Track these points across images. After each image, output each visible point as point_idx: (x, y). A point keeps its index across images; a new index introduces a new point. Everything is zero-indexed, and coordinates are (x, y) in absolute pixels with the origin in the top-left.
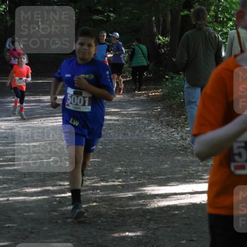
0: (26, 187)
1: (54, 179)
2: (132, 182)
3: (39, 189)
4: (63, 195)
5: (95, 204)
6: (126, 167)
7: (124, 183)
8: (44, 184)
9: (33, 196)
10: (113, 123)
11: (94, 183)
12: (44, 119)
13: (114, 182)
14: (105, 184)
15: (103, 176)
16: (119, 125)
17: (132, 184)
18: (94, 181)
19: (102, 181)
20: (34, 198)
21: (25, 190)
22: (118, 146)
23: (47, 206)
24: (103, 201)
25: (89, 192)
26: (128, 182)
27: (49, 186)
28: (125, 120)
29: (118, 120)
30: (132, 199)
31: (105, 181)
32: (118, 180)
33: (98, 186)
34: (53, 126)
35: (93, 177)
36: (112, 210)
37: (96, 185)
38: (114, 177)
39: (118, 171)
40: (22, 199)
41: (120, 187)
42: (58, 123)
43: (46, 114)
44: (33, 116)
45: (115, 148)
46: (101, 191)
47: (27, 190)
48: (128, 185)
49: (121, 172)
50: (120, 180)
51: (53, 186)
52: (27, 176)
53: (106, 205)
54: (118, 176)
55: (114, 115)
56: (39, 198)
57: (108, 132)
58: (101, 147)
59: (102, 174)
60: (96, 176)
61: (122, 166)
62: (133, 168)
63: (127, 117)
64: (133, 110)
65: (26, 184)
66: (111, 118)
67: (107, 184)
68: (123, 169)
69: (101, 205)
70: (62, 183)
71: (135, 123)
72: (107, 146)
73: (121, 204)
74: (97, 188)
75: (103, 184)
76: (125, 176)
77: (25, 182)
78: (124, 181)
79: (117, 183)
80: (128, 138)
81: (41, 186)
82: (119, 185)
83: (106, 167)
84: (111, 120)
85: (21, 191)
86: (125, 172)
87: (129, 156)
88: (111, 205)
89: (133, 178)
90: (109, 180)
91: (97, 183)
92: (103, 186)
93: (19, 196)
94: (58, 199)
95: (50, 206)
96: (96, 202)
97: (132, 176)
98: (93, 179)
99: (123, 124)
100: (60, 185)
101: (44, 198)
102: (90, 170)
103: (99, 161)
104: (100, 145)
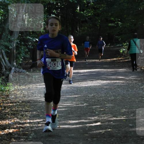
0: (70, 120)
1: (86, 116)
2: (132, 118)
3: (77, 121)
4: (91, 125)
5: (110, 130)
6: (128, 109)
7: (127, 118)
8: (80, 119)
9: (74, 125)
10: (120, 85)
11: (109, 118)
12: (80, 82)
13: (121, 117)
14: (116, 119)
15: (114, 114)
16: (124, 86)
17: (132, 119)
18: (109, 117)
19: (114, 117)
20: (75, 126)
21: (69, 122)
22: (123, 97)
23: (82, 131)
24: (115, 128)
25: (106, 123)
26: (129, 117)
27: (83, 119)
28: (128, 83)
29: (123, 83)
30: (132, 127)
31: (115, 117)
32: (123, 117)
33: (112, 120)
34: (85, 86)
35: (108, 115)
36: (120, 133)
37: (110, 119)
38: (121, 115)
39: (124, 111)
40: (67, 127)
41: (125, 121)
42: (89, 85)
43: (82, 80)
44: (74, 81)
45: (121, 98)
46: (113, 123)
47: (70, 122)
48: (129, 119)
49: (125, 112)
50: (125, 117)
51: (85, 120)
52: (70, 114)
53: (116, 130)
54: (123, 114)
55: (121, 80)
56: (77, 126)
57: (117, 90)
58: (113, 98)
59: (114, 113)
60: (111, 114)
61: (126, 108)
62: (132, 110)
63: (129, 81)
64: (132, 77)
65: (70, 119)
66: (119, 82)
67: (117, 119)
68: (126, 110)
69: (114, 131)
70: (90, 118)
71: (133, 84)
72: (117, 97)
73: (125, 130)
74: (111, 121)
75: (114, 118)
76: (127, 114)
77: (69, 117)
78: (127, 117)
79: (123, 118)
80: (129, 93)
81: (79, 120)
82: (124, 119)
83: (116, 109)
84: (119, 83)
85: (67, 122)
86: (128, 112)
87: (130, 103)
88: (119, 130)
89: (132, 115)
90: (118, 116)
91: (111, 118)
92: (115, 120)
93: (66, 125)
94: (88, 127)
95: (83, 131)
96: (110, 129)
97: (132, 114)
98: (109, 116)
99: (126, 85)
100: (89, 119)
101: (80, 127)
102: (107, 111)
103: (112, 106)
104: (113, 97)
